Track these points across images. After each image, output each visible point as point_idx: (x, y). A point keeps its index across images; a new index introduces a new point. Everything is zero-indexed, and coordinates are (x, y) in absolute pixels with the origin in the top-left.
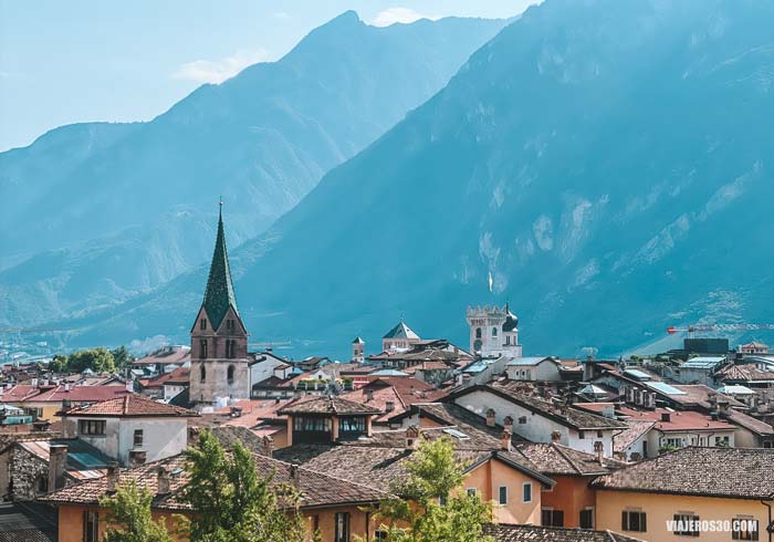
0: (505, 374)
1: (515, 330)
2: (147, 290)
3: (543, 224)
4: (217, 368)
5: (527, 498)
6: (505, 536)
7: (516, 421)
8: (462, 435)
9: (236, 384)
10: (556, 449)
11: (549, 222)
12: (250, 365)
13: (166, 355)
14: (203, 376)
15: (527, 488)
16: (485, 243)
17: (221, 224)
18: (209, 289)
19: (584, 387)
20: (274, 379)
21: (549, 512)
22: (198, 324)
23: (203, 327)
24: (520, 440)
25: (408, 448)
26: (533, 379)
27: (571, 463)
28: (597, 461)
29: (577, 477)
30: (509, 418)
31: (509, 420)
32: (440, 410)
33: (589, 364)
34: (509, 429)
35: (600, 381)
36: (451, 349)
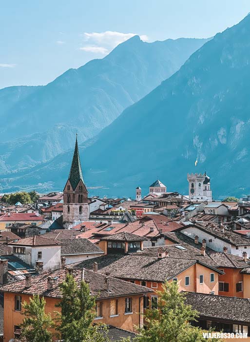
0: (203, 211)
1: (209, 183)
2: (45, 161)
3: (222, 132)
4: (75, 207)
5: (212, 280)
6: (202, 299)
7: (208, 241)
8: (184, 248)
9: (83, 214)
10: (225, 255)
11: (225, 130)
12: (89, 204)
13: (53, 196)
14: (69, 211)
15: (212, 275)
16: (196, 141)
17: (77, 143)
18: (71, 172)
19: (239, 219)
20: (99, 210)
21: (222, 283)
22: (67, 188)
23: (69, 189)
24: (210, 250)
25: (160, 257)
26: (216, 214)
27: (232, 262)
28: (244, 261)
29: (235, 268)
30: (204, 240)
31: (205, 241)
32: (173, 236)
33: (241, 207)
34: (204, 245)
35: (246, 216)
36: (180, 197)
